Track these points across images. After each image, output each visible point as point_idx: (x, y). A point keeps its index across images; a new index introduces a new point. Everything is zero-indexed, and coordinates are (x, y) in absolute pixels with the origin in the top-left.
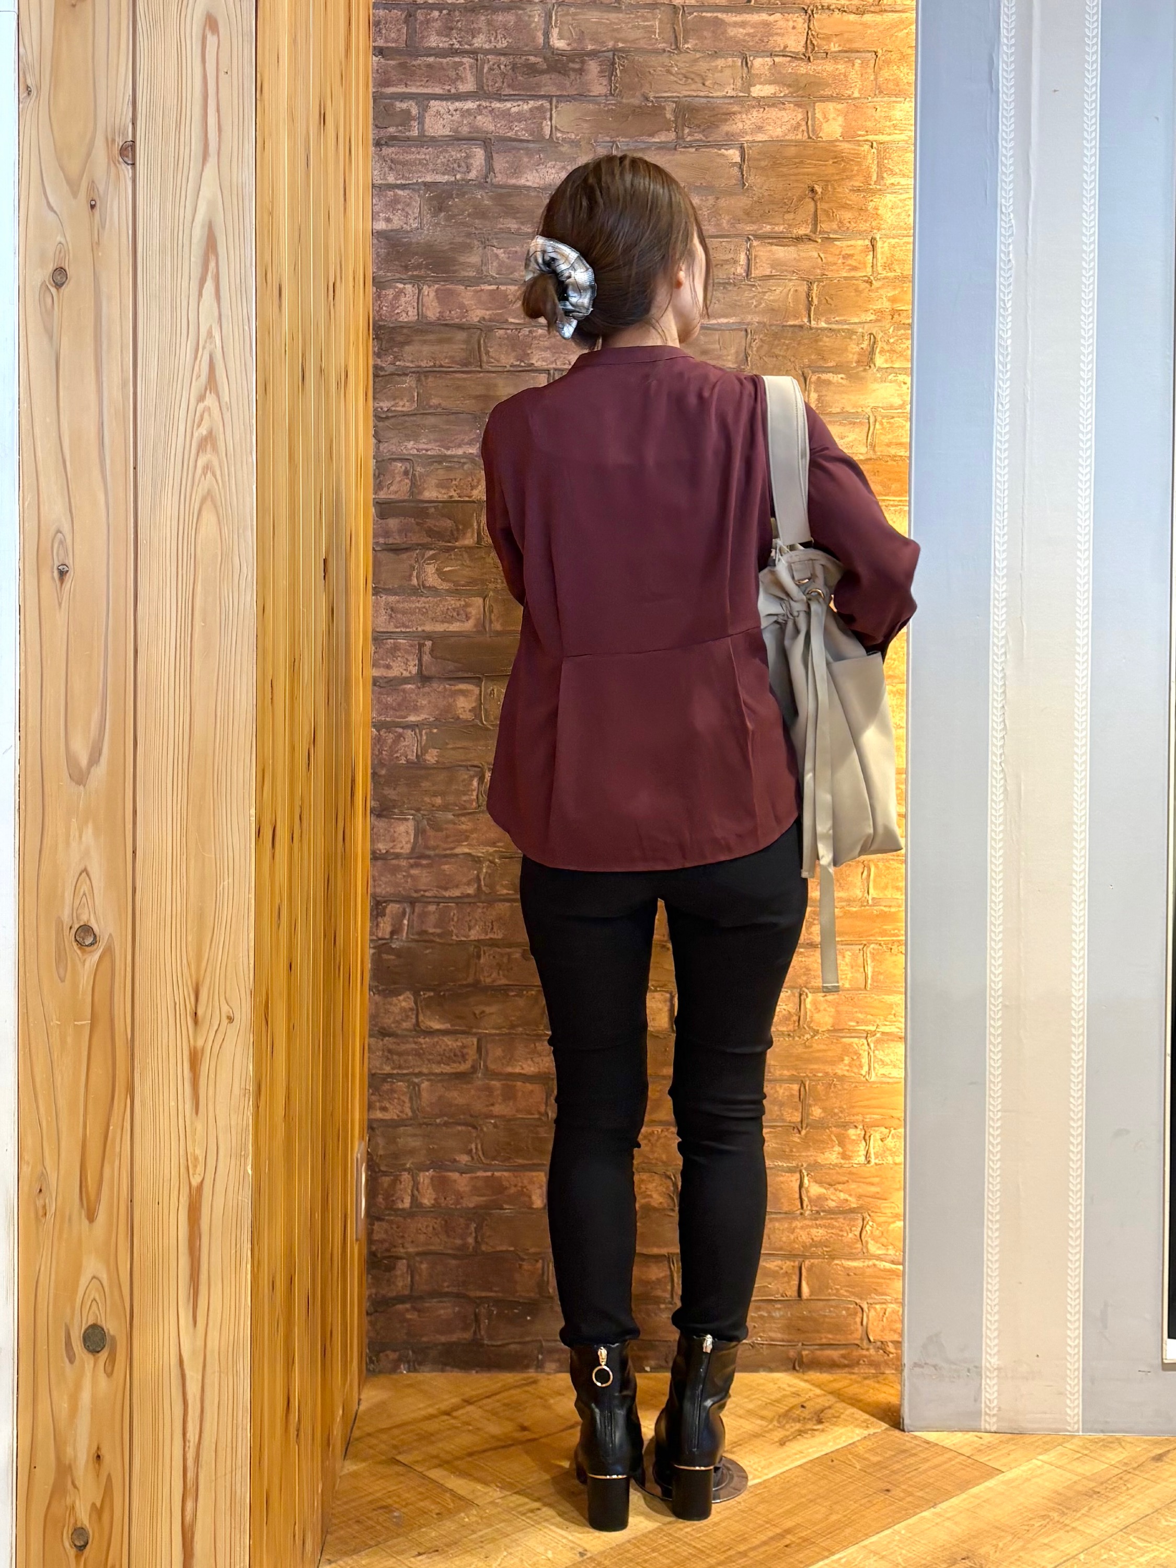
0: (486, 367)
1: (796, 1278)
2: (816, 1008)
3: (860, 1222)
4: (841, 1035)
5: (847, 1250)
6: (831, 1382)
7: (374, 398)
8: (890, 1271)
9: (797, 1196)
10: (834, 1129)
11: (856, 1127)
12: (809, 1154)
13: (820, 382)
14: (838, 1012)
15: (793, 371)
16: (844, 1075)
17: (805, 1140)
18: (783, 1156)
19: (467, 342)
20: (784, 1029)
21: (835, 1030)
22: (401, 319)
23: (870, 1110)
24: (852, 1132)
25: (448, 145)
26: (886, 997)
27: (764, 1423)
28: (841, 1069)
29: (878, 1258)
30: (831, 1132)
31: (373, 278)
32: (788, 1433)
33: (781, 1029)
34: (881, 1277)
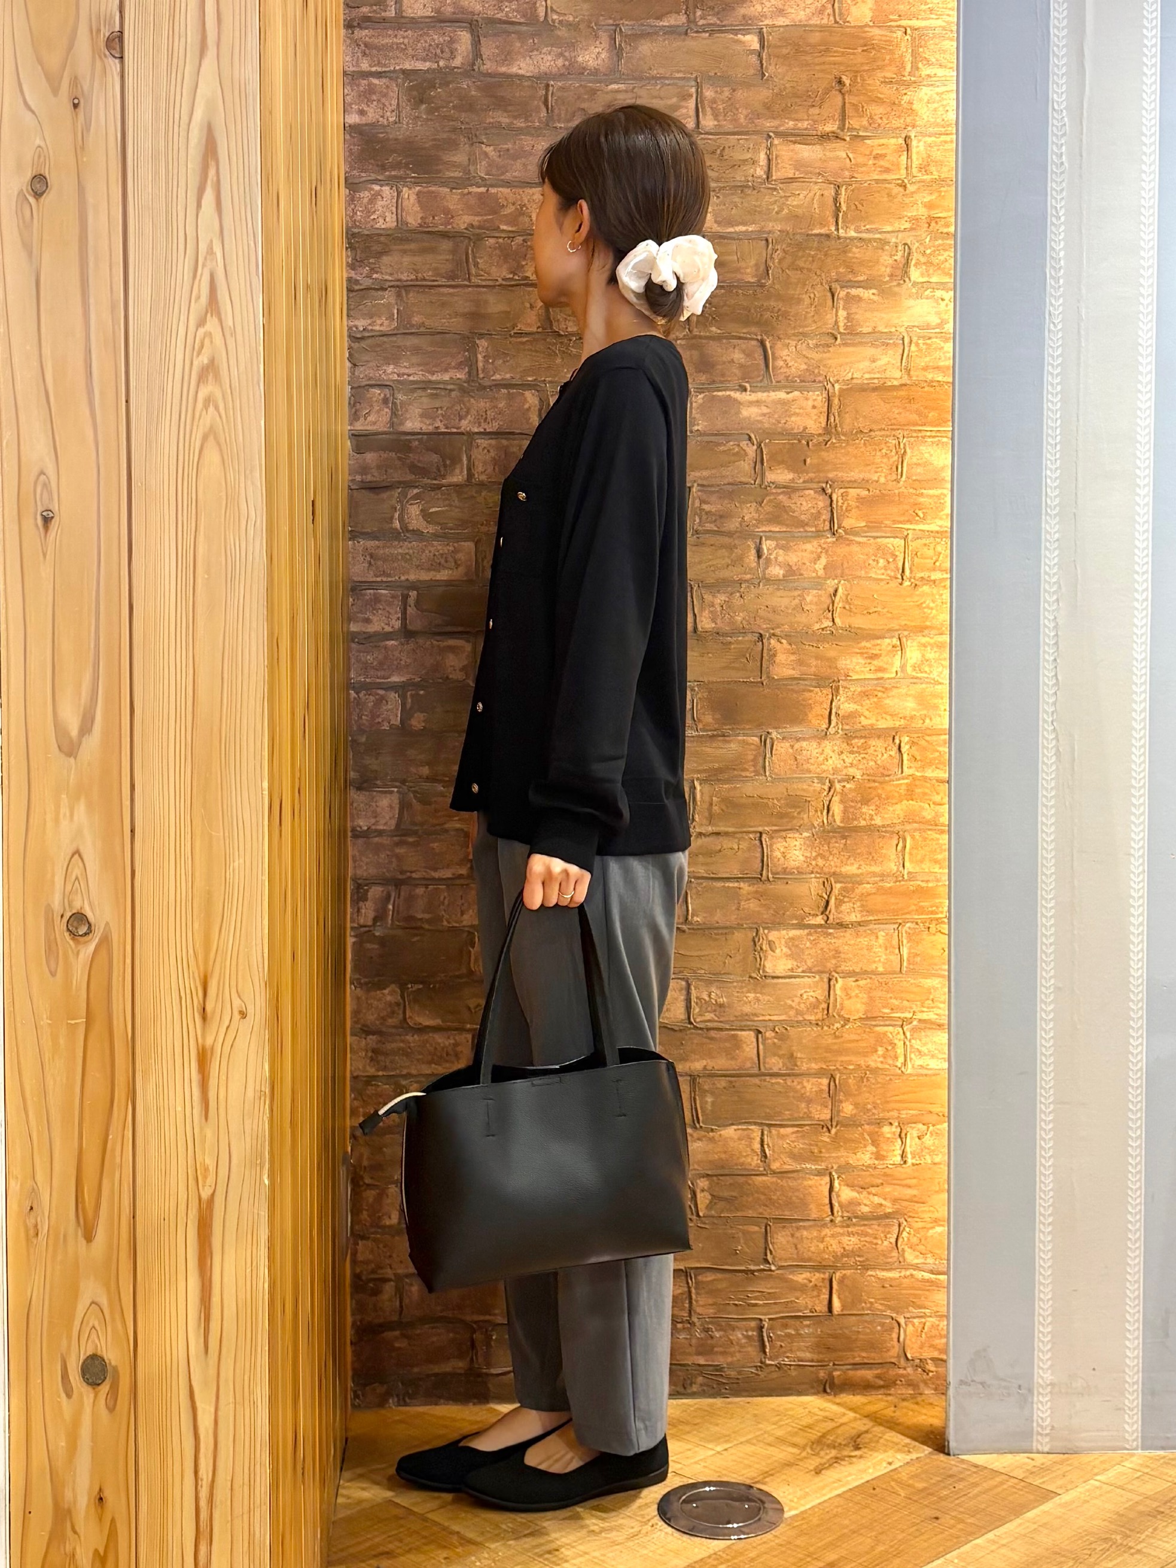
0: (474, 280)
1: (826, 1291)
2: (847, 994)
3: (896, 1229)
4: (874, 1023)
5: (881, 1260)
6: (865, 1404)
7: (349, 316)
8: (928, 1282)
9: (827, 1201)
10: (866, 1127)
11: (891, 1124)
12: (840, 1154)
13: (849, 299)
14: (870, 998)
15: (819, 286)
16: (877, 1068)
17: (835, 1139)
18: (814, 1158)
19: (453, 252)
20: (812, 1018)
21: (867, 1018)
22: (377, 226)
23: (906, 1105)
24: (885, 1129)
25: (429, 28)
26: (924, 980)
27: (795, 1450)
28: (874, 1061)
29: (917, 1267)
30: (864, 1130)
31: (347, 178)
32: (824, 1461)
33: (808, 1017)
34: (920, 1289)
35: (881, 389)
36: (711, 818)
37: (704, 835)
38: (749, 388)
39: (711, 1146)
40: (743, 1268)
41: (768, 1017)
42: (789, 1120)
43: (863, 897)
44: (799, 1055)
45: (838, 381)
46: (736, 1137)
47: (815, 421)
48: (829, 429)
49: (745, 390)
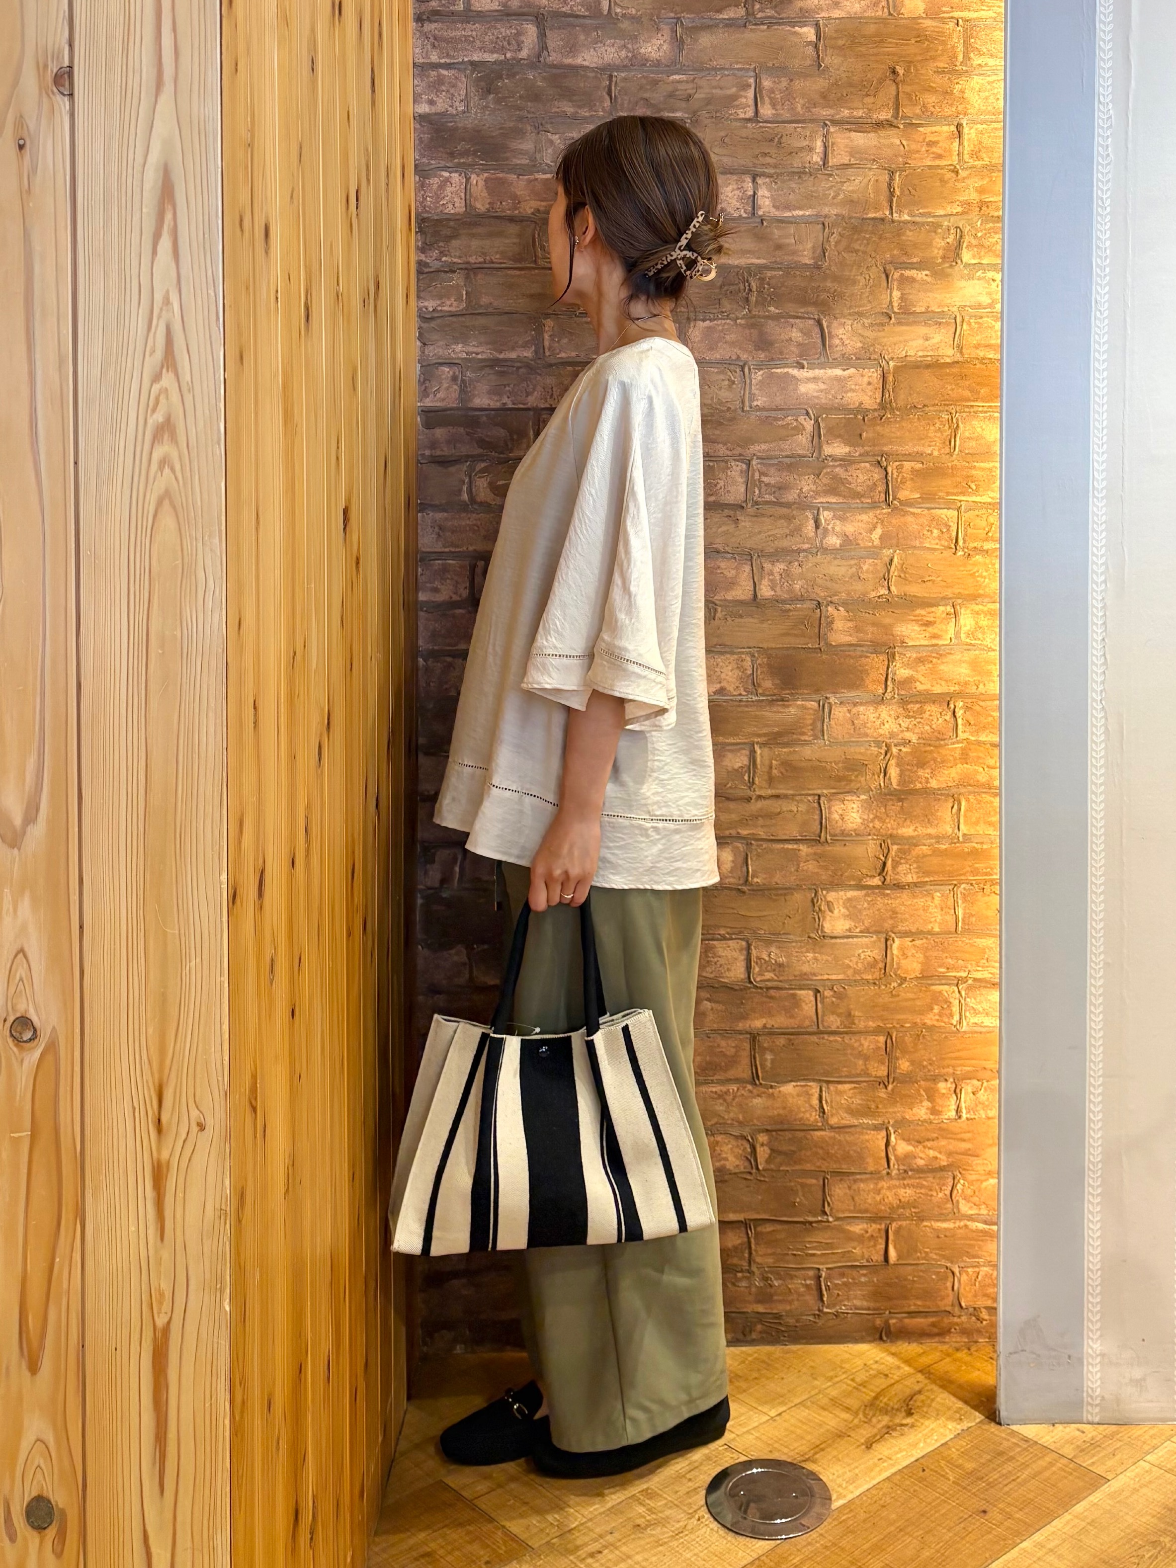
0: (540, 262)
1: (882, 1242)
2: (904, 954)
3: (950, 1181)
4: (930, 982)
5: (936, 1211)
6: (920, 1353)
7: (419, 297)
8: (982, 1231)
9: (883, 1154)
10: (922, 1083)
11: (946, 1080)
12: (896, 1109)
13: (903, 280)
14: (926, 957)
15: (874, 267)
16: (934, 1026)
17: (892, 1095)
18: (871, 1113)
19: (519, 236)
20: (870, 977)
21: (924, 978)
22: (446, 211)
23: (961, 1062)
24: (942, 1086)
25: (497, 20)
26: (978, 940)
27: (849, 1416)
28: (930, 1019)
29: (970, 1218)
30: (920, 1086)
31: (415, 165)
32: (876, 1431)
33: (866, 977)
34: (973, 1239)
35: (935, 366)
36: (771, 780)
37: (764, 798)
38: (806, 366)
39: (770, 1103)
40: (802, 1219)
41: (826, 977)
42: (846, 1076)
43: (919, 859)
44: (857, 1014)
45: (892, 359)
46: (795, 1093)
47: (870, 396)
48: (884, 406)
49: (803, 368)
